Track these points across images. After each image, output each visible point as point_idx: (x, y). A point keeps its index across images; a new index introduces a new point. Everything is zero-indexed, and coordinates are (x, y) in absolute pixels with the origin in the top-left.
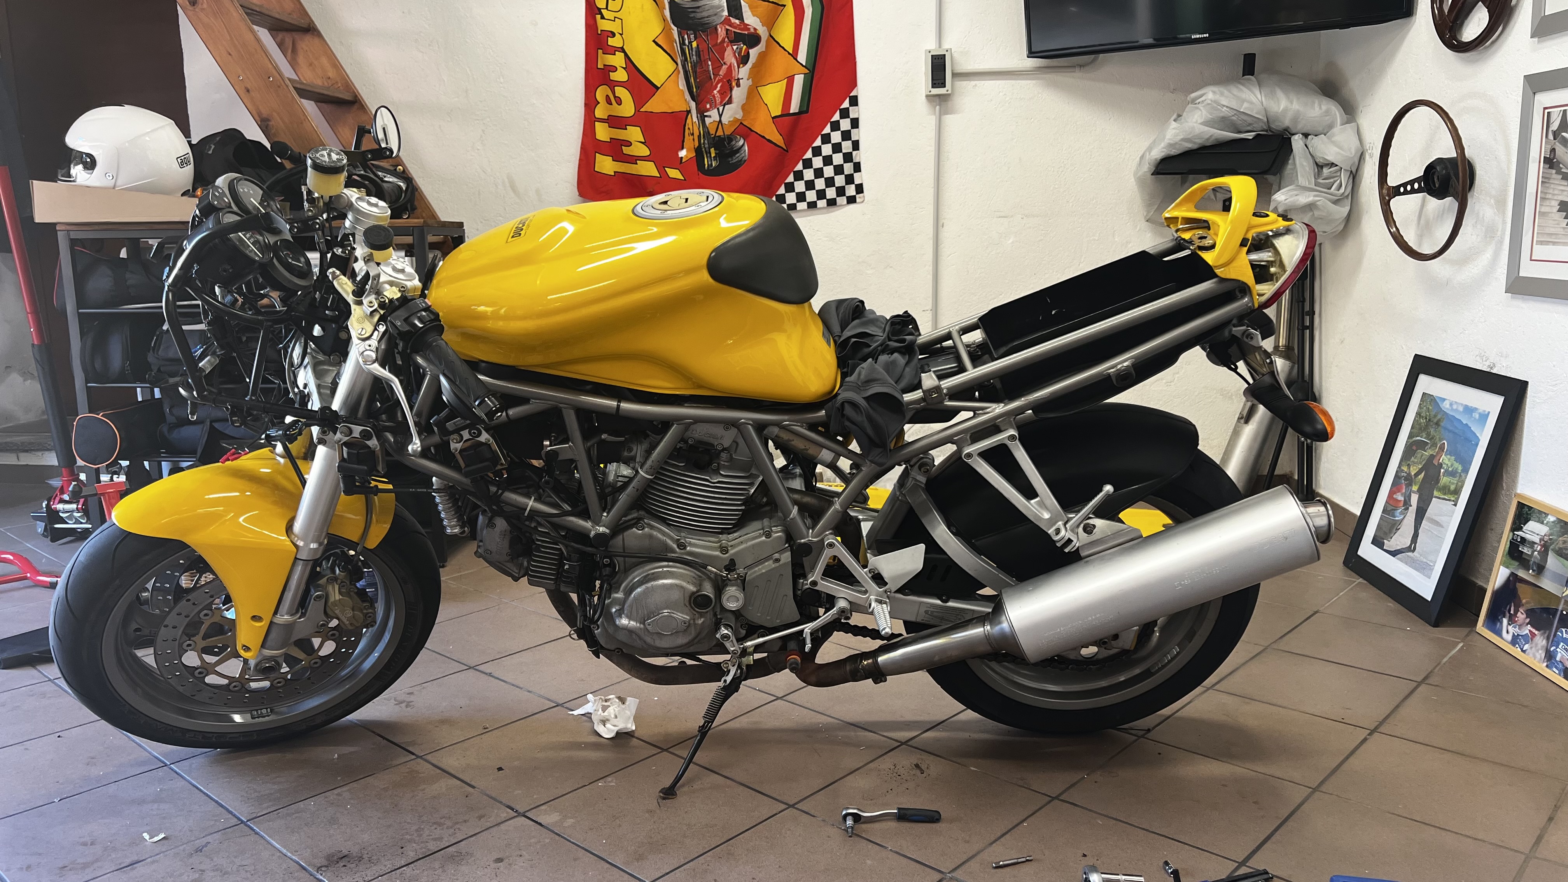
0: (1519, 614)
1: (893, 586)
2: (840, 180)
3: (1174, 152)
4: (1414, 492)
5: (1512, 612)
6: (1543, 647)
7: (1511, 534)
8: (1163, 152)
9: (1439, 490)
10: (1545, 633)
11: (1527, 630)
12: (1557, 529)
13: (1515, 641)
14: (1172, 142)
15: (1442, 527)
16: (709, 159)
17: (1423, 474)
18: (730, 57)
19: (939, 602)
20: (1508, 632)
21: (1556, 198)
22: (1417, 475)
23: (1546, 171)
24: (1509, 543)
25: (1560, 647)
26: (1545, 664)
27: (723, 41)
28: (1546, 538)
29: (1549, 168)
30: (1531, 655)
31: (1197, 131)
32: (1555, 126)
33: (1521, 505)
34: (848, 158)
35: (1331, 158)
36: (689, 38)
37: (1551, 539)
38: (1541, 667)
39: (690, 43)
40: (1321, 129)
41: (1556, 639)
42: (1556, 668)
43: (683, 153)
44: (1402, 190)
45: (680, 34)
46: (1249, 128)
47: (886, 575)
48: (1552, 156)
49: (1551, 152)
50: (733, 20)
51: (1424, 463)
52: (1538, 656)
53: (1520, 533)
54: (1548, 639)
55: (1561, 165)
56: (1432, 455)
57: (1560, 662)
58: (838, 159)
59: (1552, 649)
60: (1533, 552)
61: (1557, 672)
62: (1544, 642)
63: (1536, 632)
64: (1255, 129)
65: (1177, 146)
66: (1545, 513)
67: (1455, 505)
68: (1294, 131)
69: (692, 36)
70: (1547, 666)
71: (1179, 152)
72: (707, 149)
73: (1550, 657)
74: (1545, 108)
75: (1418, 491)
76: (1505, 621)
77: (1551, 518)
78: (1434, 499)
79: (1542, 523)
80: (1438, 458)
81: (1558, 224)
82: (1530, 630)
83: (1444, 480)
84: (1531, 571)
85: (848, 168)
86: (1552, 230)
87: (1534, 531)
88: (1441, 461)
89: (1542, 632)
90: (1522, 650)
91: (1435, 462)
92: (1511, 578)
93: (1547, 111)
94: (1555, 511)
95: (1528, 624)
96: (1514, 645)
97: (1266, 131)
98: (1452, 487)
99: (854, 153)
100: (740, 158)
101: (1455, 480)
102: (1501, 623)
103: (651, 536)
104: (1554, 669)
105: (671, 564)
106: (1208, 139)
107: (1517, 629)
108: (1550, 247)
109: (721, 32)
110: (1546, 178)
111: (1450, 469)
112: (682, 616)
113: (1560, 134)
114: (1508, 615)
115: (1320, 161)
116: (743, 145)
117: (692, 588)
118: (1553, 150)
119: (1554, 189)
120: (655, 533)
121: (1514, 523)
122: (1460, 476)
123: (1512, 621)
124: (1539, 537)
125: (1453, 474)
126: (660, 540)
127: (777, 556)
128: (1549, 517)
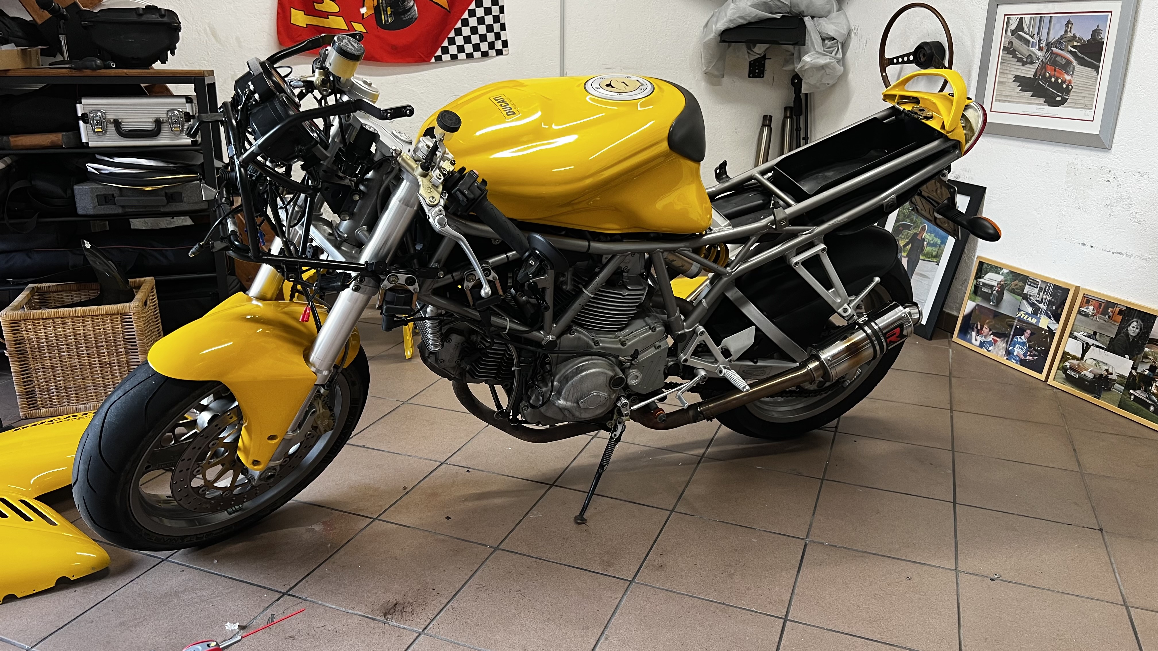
0: (984, 329)
1: (735, 357)
2: (491, 37)
3: (732, 26)
4: (904, 257)
5: (979, 328)
6: (1003, 348)
7: (975, 281)
8: (725, 25)
9: (924, 255)
10: (1004, 339)
11: (991, 338)
12: (1011, 276)
13: (982, 345)
14: (732, 18)
15: (929, 278)
16: (386, 16)
17: (910, 245)
19: (751, 364)
20: (976, 340)
21: (1012, 73)
22: (905, 246)
23: (1004, 55)
24: (973, 286)
25: (1016, 347)
26: (1006, 358)
28: (1002, 283)
29: (1007, 53)
30: (995, 353)
31: (748, 11)
32: (1013, 27)
33: (981, 264)
34: (496, 19)
35: (832, 34)
37: (1006, 283)
38: (1004, 360)
40: (823, 13)
41: (1012, 343)
42: (1014, 359)
43: (363, 11)
44: (895, 61)
46: (778, 11)
47: (732, 350)
48: (1010, 46)
49: (1009, 43)
51: (910, 238)
52: (1000, 353)
53: (981, 280)
54: (1007, 343)
55: (1017, 52)
56: (916, 233)
57: (1017, 356)
58: (489, 20)
59: (1010, 349)
60: (992, 292)
61: (1015, 362)
62: (1005, 345)
63: (998, 339)
64: (782, 12)
65: (735, 22)
66: (1000, 268)
67: (938, 264)
68: (805, 14)
70: (1007, 359)
71: (735, 26)
72: (384, 8)
73: (1009, 353)
74: (1005, 15)
75: (907, 256)
76: (974, 334)
77: (1005, 271)
78: (920, 261)
79: (999, 274)
80: (921, 235)
81: (1014, 90)
82: (993, 339)
83: (927, 249)
84: (991, 303)
85: (497, 27)
86: (1008, 93)
87: (991, 278)
88: (923, 237)
89: (1002, 339)
90: (988, 350)
91: (919, 237)
92: (977, 308)
93: (1006, 17)
94: (1007, 266)
95: (991, 335)
96: (982, 348)
97: (788, 13)
98: (934, 253)
99: (501, 15)
100: (411, 16)
101: (936, 249)
102: (971, 335)
103: (579, 338)
104: (1013, 360)
105: (593, 357)
106: (754, 17)
107: (983, 338)
108: (1006, 104)
110: (1004, 60)
111: (932, 242)
112: (604, 394)
113: (1017, 32)
114: (976, 330)
115: (824, 35)
116: (413, 5)
117: (611, 373)
118: (1011, 42)
119: (1010, 67)
120: (582, 336)
121: (977, 274)
122: (940, 246)
123: (979, 333)
124: (997, 282)
125: (934, 245)
126: (584, 340)
127: (658, 344)
128: (1003, 270)
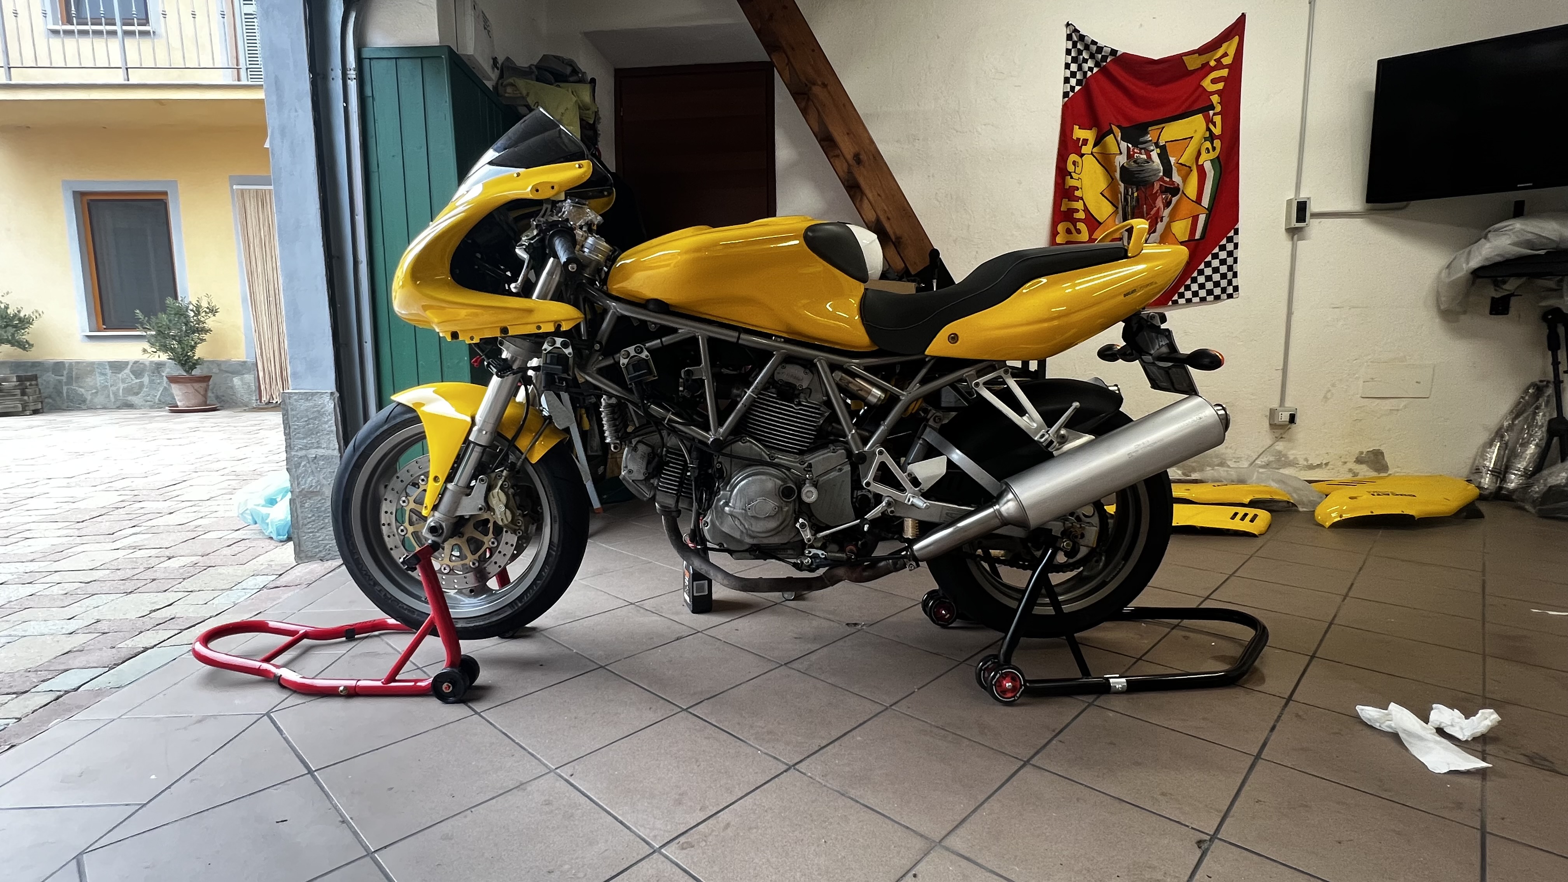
1: (925, 486)
2: (1224, 283)
18: (1159, 203)
19: (955, 506)
27: (1157, 192)
34: (1230, 268)
36: (1132, 190)
39: (1133, 193)
45: (1126, 189)
46: (1544, 247)
47: (920, 478)
50: (1166, 179)
58: (1223, 269)
64: (1548, 248)
69: (1135, 190)
85: (1230, 275)
97: (1555, 249)
99: (1234, 266)
103: (751, 447)
105: (765, 467)
109: (1157, 186)
112: (773, 502)
117: (780, 483)
120: (754, 446)
126: (757, 451)
127: (840, 467)
